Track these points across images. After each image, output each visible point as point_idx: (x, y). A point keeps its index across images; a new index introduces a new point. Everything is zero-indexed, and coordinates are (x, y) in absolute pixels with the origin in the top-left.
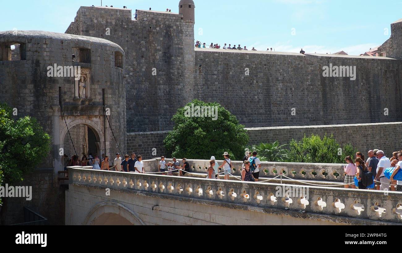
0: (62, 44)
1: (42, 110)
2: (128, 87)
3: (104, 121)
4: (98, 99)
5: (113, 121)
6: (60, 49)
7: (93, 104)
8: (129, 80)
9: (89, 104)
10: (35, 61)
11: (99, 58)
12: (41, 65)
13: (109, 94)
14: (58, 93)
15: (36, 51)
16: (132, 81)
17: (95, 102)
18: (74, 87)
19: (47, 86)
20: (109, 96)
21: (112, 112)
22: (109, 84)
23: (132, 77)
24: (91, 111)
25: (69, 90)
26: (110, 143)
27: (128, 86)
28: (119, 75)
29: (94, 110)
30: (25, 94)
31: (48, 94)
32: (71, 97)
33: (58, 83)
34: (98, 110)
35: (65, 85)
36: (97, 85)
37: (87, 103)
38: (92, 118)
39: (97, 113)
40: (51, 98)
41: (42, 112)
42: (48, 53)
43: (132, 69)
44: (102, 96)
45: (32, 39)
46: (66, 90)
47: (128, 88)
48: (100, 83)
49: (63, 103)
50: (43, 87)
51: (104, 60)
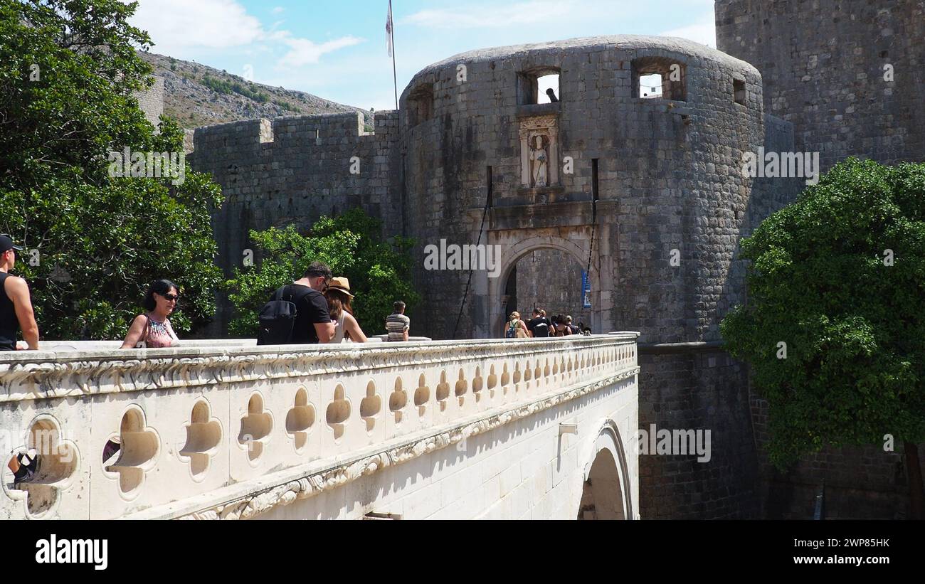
0: (493, 69)
1: (456, 220)
2: (843, 149)
3: (598, 240)
4: (582, 185)
5: (624, 240)
6: (488, 81)
7: (566, 199)
8: (844, 130)
9: (557, 200)
10: (444, 117)
11: (581, 86)
12: (454, 124)
13: (611, 171)
14: (485, 180)
15: (446, 96)
16: (851, 130)
17: (571, 193)
18: (519, 163)
19: (462, 168)
20: (609, 175)
21: (620, 217)
22: (609, 145)
23: (853, 119)
24: (561, 217)
25: (507, 172)
26: (612, 295)
27: (842, 146)
28: (651, 118)
29: (569, 214)
30: (433, 188)
31: (464, 183)
32: (513, 186)
33: (484, 158)
34: (580, 214)
35: (499, 161)
36: (577, 152)
37: (552, 197)
38: (568, 231)
39: (577, 221)
40: (469, 191)
41: (457, 223)
42: (465, 95)
43: (853, 98)
44: (590, 178)
45: (441, 73)
46: (502, 172)
47: (842, 151)
48: (585, 147)
49: (495, 201)
50: (456, 169)
51: (597, 87)
